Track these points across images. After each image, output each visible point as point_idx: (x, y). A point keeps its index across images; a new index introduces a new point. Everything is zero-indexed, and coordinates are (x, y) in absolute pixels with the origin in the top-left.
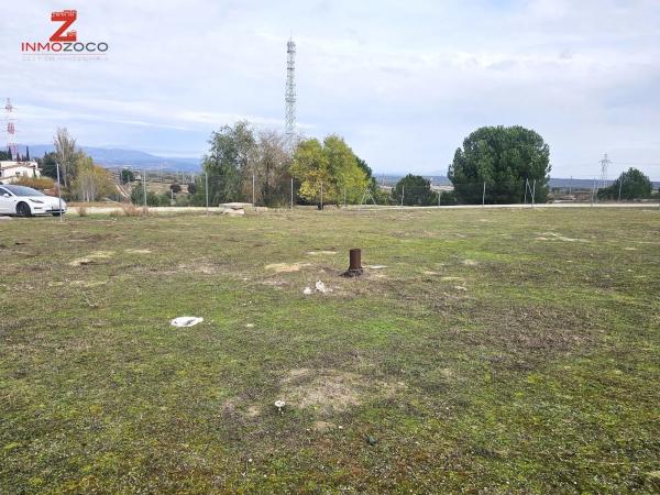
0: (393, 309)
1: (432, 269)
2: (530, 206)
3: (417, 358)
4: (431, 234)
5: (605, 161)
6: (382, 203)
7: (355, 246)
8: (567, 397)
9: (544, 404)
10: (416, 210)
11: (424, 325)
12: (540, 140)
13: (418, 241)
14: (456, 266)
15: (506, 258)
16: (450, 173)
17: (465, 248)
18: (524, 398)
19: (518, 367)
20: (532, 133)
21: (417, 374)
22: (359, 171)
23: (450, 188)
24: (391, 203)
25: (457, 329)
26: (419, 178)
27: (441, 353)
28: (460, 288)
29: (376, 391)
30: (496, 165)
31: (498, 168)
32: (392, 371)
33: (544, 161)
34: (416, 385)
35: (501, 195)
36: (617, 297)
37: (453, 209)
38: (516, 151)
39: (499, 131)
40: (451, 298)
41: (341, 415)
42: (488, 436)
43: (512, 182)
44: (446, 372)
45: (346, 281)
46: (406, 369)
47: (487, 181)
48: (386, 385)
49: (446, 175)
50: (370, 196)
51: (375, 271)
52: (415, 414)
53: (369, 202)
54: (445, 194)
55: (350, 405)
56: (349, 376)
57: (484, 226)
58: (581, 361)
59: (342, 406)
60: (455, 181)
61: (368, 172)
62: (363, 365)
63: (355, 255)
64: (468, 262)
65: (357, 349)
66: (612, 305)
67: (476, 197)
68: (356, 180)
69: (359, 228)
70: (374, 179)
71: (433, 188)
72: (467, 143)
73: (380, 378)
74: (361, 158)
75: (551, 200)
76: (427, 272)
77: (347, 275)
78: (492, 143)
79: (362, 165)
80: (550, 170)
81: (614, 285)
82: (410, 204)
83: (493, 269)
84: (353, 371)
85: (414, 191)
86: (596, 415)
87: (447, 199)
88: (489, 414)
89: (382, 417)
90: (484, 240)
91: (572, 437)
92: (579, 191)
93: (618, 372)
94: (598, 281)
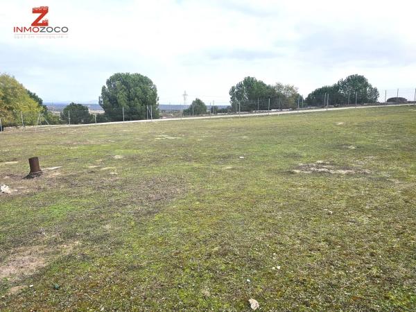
0: (68, 195)
1: (94, 164)
2: (150, 120)
3: (87, 223)
4: (92, 142)
5: (185, 95)
6: (55, 123)
7: (34, 155)
8: (175, 222)
9: (164, 230)
10: (80, 127)
11: (91, 200)
12: (151, 82)
13: (83, 147)
14: (110, 160)
15: (140, 152)
16: (100, 102)
17: (115, 149)
18: (153, 229)
19: (149, 213)
20: (146, 78)
21: (87, 234)
22: (32, 100)
23: (102, 112)
24: (61, 123)
25: (113, 199)
26: (80, 105)
27: (103, 216)
28: (113, 173)
29: (58, 253)
30: (129, 97)
31: (130, 99)
32: (70, 236)
33: (155, 95)
34: (87, 240)
35: (133, 115)
36: (196, 165)
37: (106, 125)
38: (138, 88)
39: (127, 76)
40: (107, 181)
41: (31, 277)
42: (135, 257)
43: (139, 107)
44: (108, 227)
45: (28, 181)
46: (80, 232)
47: (125, 107)
48: (65, 246)
49: (98, 103)
50: (43, 119)
51: (51, 171)
52: (88, 259)
53: (44, 123)
54: (99, 116)
55: (38, 268)
56: (36, 248)
57: (125, 134)
58: (181, 201)
59: (31, 271)
60: (104, 107)
61: (40, 102)
62: (47, 237)
63: (33, 162)
64: (117, 157)
65: (41, 228)
66: (193, 169)
67: (119, 116)
68: (30, 107)
69: (36, 142)
70: (45, 107)
71: (90, 112)
72: (109, 82)
73: (61, 243)
74: (32, 91)
75: (161, 117)
76: (92, 167)
77: (29, 177)
78: (124, 83)
79: (33, 96)
80: (158, 100)
81: (194, 159)
82: (76, 123)
83: (133, 159)
84: (39, 244)
85: (77, 114)
86: (189, 228)
87: (100, 119)
88: (135, 245)
89: (64, 268)
90: (126, 142)
91: (179, 243)
92: (174, 111)
93: (198, 203)
94: (186, 158)
